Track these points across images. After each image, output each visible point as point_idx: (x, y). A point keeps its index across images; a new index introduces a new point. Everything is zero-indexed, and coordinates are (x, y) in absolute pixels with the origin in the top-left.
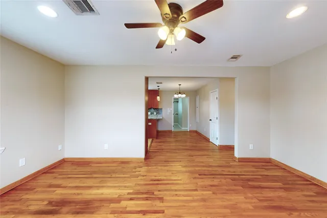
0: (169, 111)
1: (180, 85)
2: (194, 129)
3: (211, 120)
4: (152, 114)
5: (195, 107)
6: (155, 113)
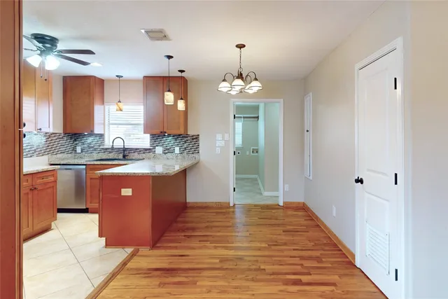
0: (220, 143)
1: (241, 46)
2: (298, 198)
3: (360, 181)
4: (167, 151)
5: (302, 131)
6: (177, 150)
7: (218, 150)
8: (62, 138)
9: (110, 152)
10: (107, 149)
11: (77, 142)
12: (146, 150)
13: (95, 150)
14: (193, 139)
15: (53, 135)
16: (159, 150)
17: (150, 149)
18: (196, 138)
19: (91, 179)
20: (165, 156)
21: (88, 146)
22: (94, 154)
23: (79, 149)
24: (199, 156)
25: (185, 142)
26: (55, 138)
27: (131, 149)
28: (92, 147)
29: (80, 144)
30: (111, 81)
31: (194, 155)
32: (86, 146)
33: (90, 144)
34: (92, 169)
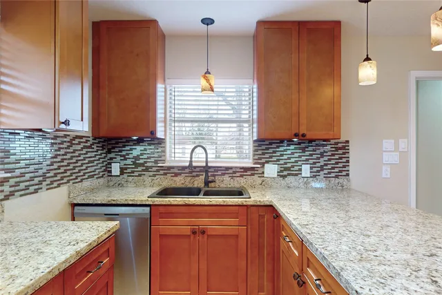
0: (390, 158)
4: (287, 172)
6: (306, 170)
7: (386, 172)
8: (90, 147)
9: (176, 175)
10: (170, 168)
11: (112, 155)
12: (246, 169)
13: (147, 169)
14: (337, 149)
15: (76, 141)
16: (271, 170)
17: (253, 169)
18: (343, 148)
19: (161, 236)
20: (283, 182)
21: (134, 163)
22: (145, 178)
23: (116, 169)
24: (349, 181)
25: (322, 155)
26: (79, 147)
27: (217, 169)
28: (142, 165)
29: (119, 158)
30: (186, 37)
31: (341, 180)
32: (129, 162)
33: (137, 158)
34: (162, 215)
